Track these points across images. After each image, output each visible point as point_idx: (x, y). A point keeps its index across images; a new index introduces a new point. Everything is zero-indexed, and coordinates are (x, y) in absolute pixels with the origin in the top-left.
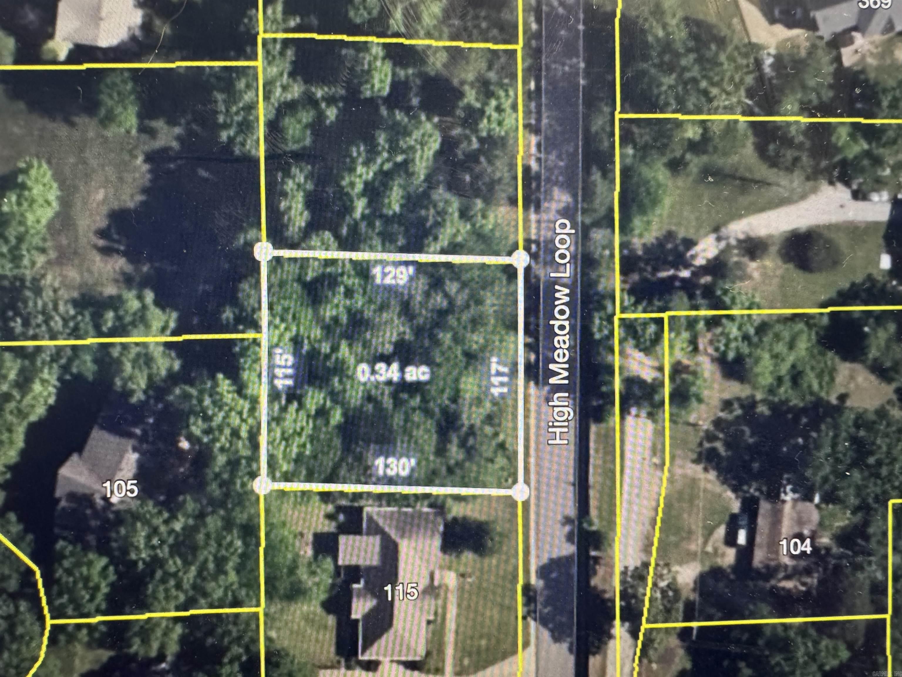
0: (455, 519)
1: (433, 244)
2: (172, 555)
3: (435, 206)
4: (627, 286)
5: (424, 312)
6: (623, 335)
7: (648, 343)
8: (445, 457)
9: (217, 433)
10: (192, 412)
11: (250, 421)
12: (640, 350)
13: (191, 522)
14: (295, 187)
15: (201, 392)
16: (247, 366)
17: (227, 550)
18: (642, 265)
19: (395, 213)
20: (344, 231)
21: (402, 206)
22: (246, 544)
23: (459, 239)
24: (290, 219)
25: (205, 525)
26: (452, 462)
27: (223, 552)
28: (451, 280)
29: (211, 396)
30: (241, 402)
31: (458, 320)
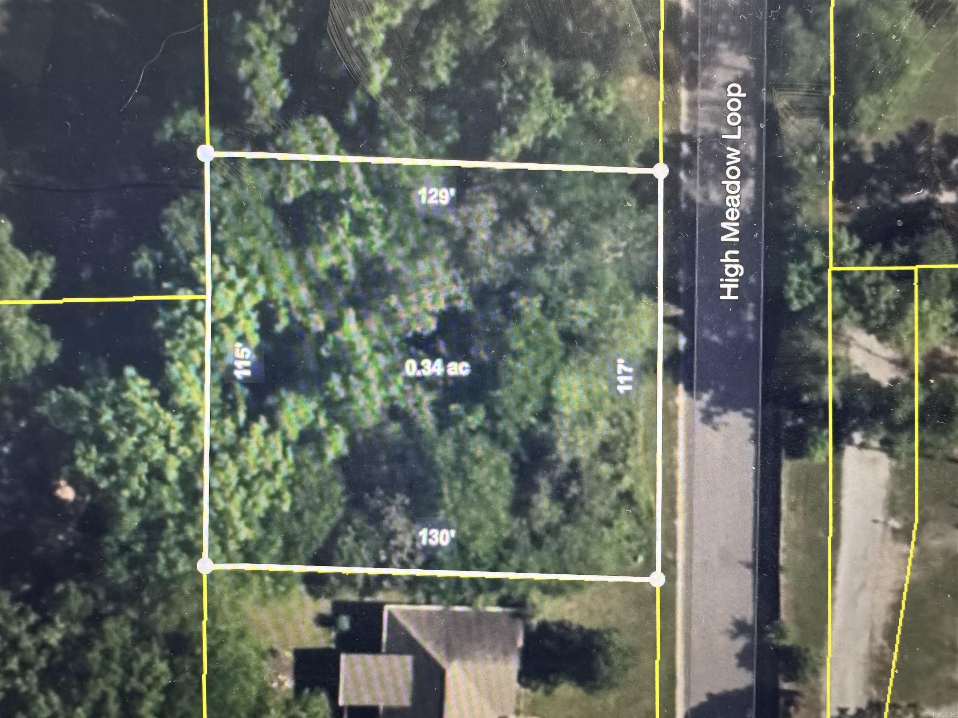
0: (544, 625)
1: (507, 141)
2: (42, 689)
3: (512, 75)
4: (846, 219)
5: (491, 260)
6: (841, 303)
7: (883, 318)
8: (526, 515)
9: (122, 472)
10: (79, 435)
11: (184, 450)
12: (870, 331)
13: (77, 630)
14: (264, 38)
15: (96, 400)
16: (176, 355)
17: (141, 679)
18: (873, 181)
19: (442, 85)
20: (352, 115)
21: (454, 74)
22: (175, 670)
23: (553, 132)
24: (255, 94)
25: (102, 635)
26: (538, 526)
27: (134, 682)
28: (539, 203)
29: (113, 406)
30: (168, 416)
31: (553, 274)
